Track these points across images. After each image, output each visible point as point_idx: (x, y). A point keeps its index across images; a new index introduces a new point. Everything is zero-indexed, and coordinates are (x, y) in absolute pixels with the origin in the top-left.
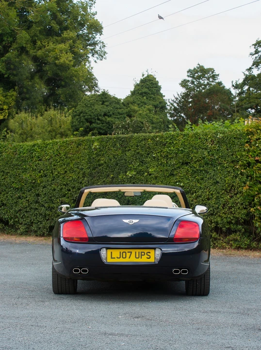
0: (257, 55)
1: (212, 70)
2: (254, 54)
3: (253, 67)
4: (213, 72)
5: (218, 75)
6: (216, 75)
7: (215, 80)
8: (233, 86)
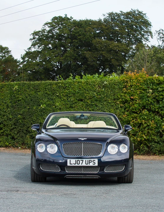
0: (34, 40)
1: (7, 48)
2: (32, 39)
3: (32, 47)
4: (7, 50)
5: (10, 51)
6: (9, 51)
7: (9, 54)
8: (22, 57)
